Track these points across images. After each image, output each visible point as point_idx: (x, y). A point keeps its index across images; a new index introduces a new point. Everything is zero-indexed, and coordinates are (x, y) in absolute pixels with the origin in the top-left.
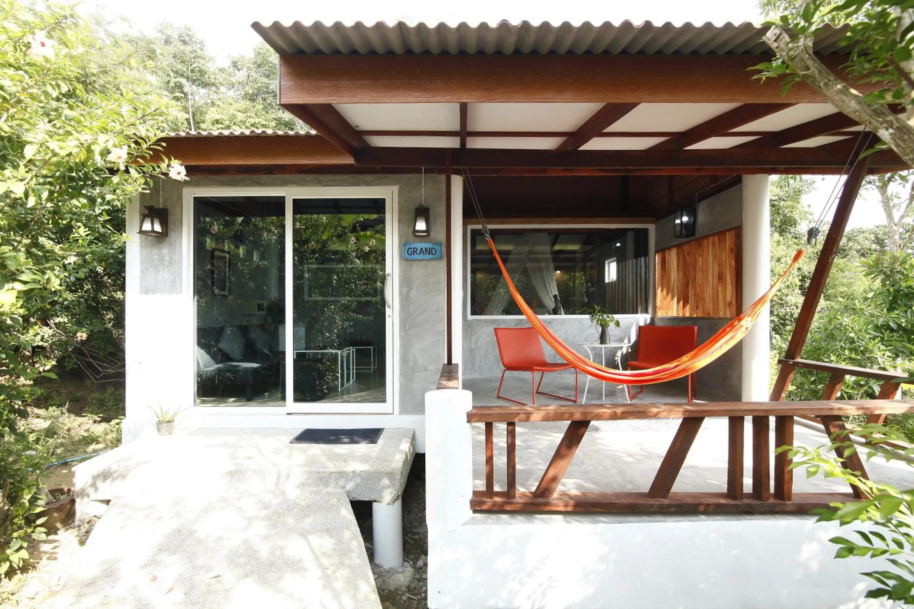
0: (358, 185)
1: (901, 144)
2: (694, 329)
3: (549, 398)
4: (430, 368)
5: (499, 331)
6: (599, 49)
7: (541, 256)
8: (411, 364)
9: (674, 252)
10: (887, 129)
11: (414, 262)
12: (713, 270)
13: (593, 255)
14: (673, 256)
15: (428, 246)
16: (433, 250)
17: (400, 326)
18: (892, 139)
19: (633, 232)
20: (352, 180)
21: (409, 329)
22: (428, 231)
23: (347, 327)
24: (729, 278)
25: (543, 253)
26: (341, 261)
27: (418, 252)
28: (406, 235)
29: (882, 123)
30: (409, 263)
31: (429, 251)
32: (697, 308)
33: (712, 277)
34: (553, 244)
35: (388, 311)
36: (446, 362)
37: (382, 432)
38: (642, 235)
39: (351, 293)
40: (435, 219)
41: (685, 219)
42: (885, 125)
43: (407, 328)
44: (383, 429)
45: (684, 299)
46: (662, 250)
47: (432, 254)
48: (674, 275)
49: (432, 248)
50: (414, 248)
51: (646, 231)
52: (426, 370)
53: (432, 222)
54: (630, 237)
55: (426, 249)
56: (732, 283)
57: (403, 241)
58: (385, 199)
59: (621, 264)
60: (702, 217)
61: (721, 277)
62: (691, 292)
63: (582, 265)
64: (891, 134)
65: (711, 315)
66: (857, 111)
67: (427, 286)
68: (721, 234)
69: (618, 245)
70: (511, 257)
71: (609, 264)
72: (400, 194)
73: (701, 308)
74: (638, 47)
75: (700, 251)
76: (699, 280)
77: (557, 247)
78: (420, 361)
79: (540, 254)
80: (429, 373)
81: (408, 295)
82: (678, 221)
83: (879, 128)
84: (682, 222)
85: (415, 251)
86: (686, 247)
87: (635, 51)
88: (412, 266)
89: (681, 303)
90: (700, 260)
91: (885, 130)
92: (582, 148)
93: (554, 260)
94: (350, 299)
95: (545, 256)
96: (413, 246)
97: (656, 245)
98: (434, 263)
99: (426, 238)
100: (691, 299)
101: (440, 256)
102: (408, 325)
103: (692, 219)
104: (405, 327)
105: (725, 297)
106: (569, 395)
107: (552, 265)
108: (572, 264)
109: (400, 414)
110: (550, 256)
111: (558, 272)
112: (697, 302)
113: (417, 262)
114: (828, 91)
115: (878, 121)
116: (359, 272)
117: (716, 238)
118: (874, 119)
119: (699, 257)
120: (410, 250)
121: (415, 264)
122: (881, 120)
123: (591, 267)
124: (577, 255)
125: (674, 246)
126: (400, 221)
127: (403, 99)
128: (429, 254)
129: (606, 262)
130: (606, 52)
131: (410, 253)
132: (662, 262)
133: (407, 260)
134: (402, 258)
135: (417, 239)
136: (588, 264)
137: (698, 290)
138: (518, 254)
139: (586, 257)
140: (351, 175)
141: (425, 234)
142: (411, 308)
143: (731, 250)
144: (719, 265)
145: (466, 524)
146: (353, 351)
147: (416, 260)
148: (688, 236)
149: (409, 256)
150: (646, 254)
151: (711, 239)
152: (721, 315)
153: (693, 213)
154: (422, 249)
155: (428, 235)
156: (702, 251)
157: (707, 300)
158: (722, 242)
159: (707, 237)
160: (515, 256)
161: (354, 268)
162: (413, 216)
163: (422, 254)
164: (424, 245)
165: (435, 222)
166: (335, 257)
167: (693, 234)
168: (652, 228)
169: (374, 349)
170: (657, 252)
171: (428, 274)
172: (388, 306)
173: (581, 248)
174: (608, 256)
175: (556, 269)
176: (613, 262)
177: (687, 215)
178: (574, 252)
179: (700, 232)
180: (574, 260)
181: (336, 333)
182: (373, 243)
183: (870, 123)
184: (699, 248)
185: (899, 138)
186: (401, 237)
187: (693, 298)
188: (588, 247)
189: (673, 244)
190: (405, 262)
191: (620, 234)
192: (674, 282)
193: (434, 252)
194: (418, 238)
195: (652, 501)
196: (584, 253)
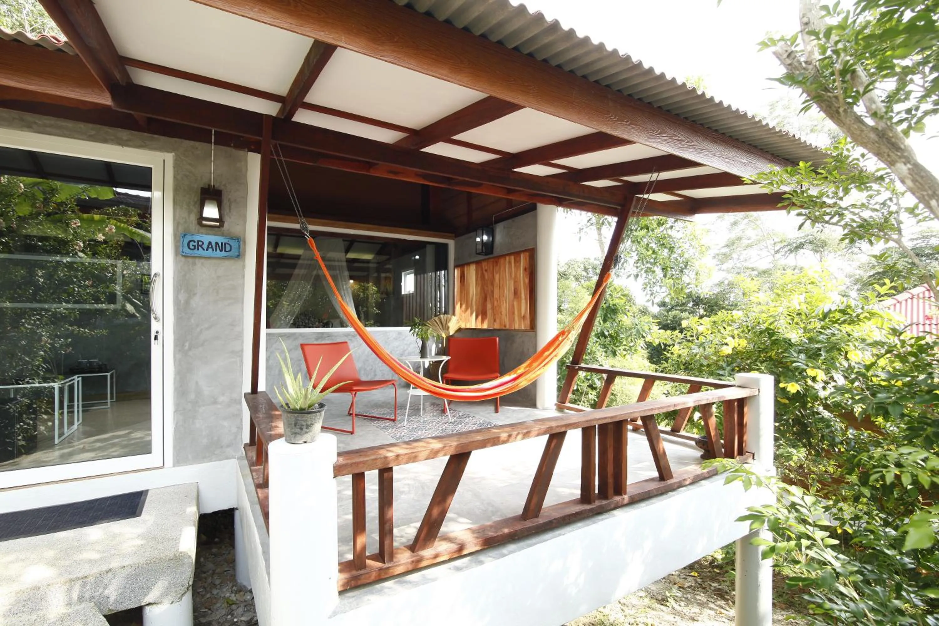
0: (105, 141)
1: (919, 179)
2: (496, 340)
3: (365, 419)
4: (221, 399)
5: (306, 348)
6: (494, 38)
7: (336, 264)
8: (192, 396)
9: (473, 268)
10: (905, 164)
11: (197, 260)
12: (509, 287)
13: (388, 266)
14: (472, 272)
15: (220, 240)
16: (227, 245)
17: (176, 345)
18: (910, 174)
19: (434, 246)
20: (93, 133)
21: (190, 349)
22: (220, 220)
23: (61, 345)
24: (524, 294)
25: (338, 261)
26: (56, 252)
27: (205, 246)
28: (186, 222)
29: (900, 157)
30: (190, 260)
31: (221, 247)
32: (495, 321)
33: (508, 291)
34: (347, 251)
35: (155, 326)
36: (249, 390)
37: (146, 495)
38: (442, 250)
39: (71, 297)
40: (230, 206)
41: (485, 238)
42: (904, 160)
43: (187, 348)
44: (147, 491)
45: (482, 313)
46: (461, 265)
47: (225, 251)
48: (473, 289)
49: (225, 244)
50: (198, 241)
51: (446, 246)
52: (215, 402)
53: (226, 211)
54: (430, 251)
55: (217, 243)
56: (526, 299)
57: (181, 229)
58: (151, 169)
59: (419, 277)
60: (499, 238)
61: (516, 293)
62: (489, 306)
63: (375, 275)
64: (909, 169)
65: (507, 327)
66: (876, 142)
67: (217, 293)
68: (517, 254)
69: (417, 257)
70: (300, 262)
71: (406, 276)
72: (177, 166)
73: (498, 321)
74: (532, 49)
75: (497, 268)
76: (496, 295)
77: (351, 255)
78: (206, 391)
79: (334, 261)
80: (219, 406)
81: (187, 302)
82: (478, 239)
83: (897, 162)
84: (482, 240)
85: (199, 245)
86: (484, 264)
87: (526, 52)
88: (194, 264)
89: (480, 318)
90: (497, 277)
91: (903, 164)
92: (424, 150)
93: (350, 269)
94: (70, 306)
95: (340, 264)
96: (197, 238)
97: (455, 260)
98: (227, 263)
99: (217, 229)
100: (489, 312)
101: (237, 254)
102: (187, 344)
103: (491, 239)
104: (183, 345)
105: (520, 310)
106: (383, 414)
107: (346, 273)
108: (365, 274)
109: (174, 466)
110: (344, 264)
111: (352, 281)
112: (494, 315)
113: (203, 260)
114: (846, 118)
115: (897, 155)
116: (86, 268)
117: (513, 257)
118: (893, 152)
119: (497, 273)
120: (192, 243)
121: (199, 262)
122: (899, 154)
123: (386, 278)
124: (371, 265)
125: (473, 263)
126: (175, 203)
127: (252, 13)
128: (221, 251)
129: (403, 274)
130: (500, 43)
131: (193, 248)
132: (461, 277)
133: (186, 256)
134: (178, 252)
135: (203, 230)
136: (383, 275)
137: (496, 303)
138: (308, 260)
139: (380, 268)
140: (91, 125)
141: (218, 224)
142: (192, 321)
143: (525, 269)
144: (515, 282)
145: (335, 614)
146: (78, 381)
147: (200, 257)
148: (486, 254)
149: (189, 251)
150: (446, 268)
151: (507, 258)
152: (517, 327)
153: (492, 233)
154: (210, 243)
155: (222, 225)
156: (500, 268)
157: (504, 312)
158: (517, 261)
159: (504, 256)
160: (306, 262)
161: (75, 263)
162: (196, 197)
163: (210, 250)
164: (214, 239)
165: (230, 209)
166: (44, 245)
167: (492, 253)
168: (451, 243)
169: (112, 376)
170: (456, 266)
171: (218, 277)
172: (155, 318)
173: (374, 258)
174: (406, 268)
175: (351, 278)
176: (409, 274)
177: (487, 235)
178: (368, 261)
179: (497, 251)
180: (367, 269)
181: (41, 356)
182: (111, 229)
183: (889, 155)
184: (497, 265)
185: (916, 174)
186: (177, 224)
187: (491, 311)
188: (384, 258)
189: (472, 260)
190: (183, 259)
191: (419, 246)
192: (473, 295)
193: (228, 248)
194: (204, 228)
195: (529, 524)
196: (378, 263)
